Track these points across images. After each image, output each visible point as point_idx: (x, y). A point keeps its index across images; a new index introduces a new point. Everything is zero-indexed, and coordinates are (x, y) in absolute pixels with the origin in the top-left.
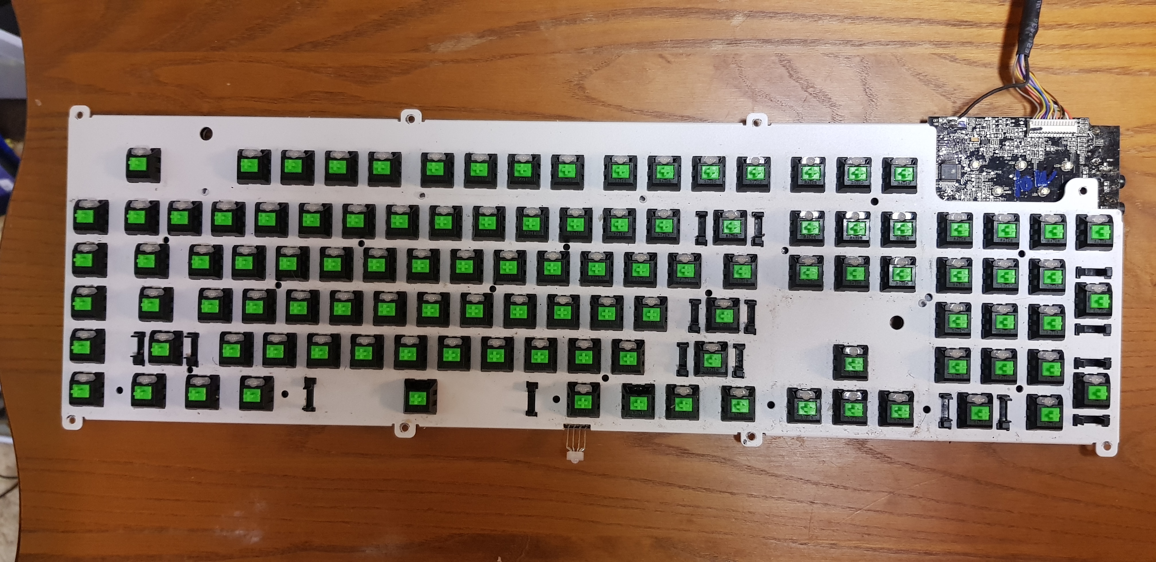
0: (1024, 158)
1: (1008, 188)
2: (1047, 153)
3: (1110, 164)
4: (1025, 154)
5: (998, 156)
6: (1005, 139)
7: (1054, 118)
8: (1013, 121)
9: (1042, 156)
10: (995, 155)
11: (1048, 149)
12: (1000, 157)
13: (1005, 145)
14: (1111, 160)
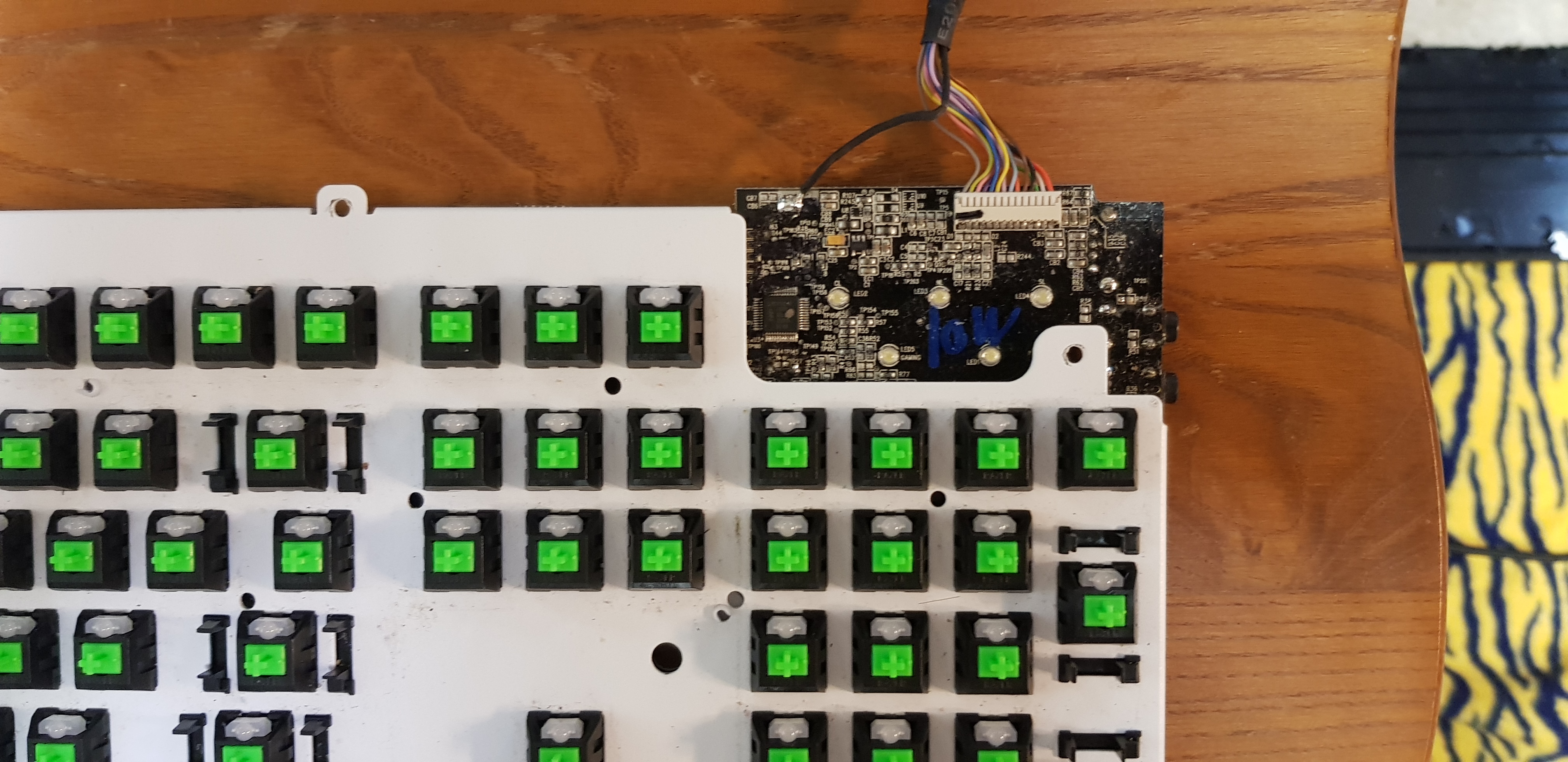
0: (948, 280)
1: (911, 349)
2: (999, 268)
3: (1139, 290)
4: (949, 270)
5: (891, 275)
6: (907, 238)
7: (1012, 187)
8: (923, 196)
9: (987, 275)
10: (884, 275)
11: (1001, 259)
12: (895, 278)
13: (905, 251)
14: (1144, 281)
